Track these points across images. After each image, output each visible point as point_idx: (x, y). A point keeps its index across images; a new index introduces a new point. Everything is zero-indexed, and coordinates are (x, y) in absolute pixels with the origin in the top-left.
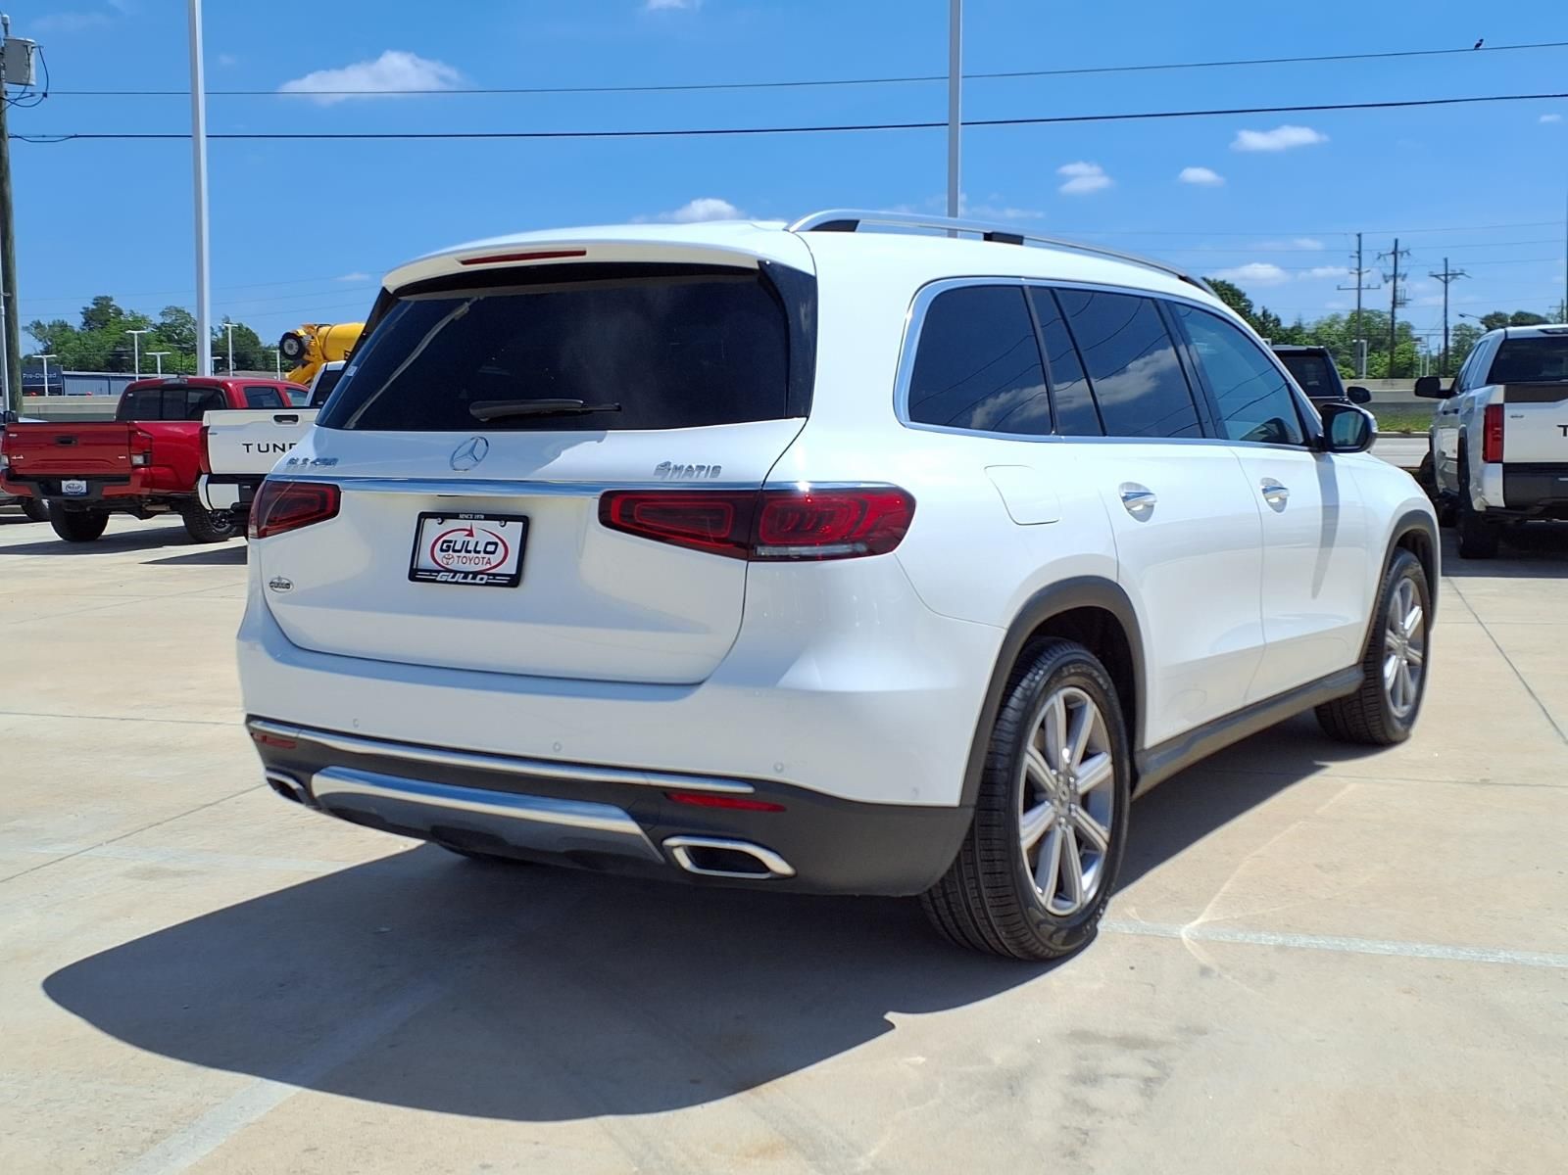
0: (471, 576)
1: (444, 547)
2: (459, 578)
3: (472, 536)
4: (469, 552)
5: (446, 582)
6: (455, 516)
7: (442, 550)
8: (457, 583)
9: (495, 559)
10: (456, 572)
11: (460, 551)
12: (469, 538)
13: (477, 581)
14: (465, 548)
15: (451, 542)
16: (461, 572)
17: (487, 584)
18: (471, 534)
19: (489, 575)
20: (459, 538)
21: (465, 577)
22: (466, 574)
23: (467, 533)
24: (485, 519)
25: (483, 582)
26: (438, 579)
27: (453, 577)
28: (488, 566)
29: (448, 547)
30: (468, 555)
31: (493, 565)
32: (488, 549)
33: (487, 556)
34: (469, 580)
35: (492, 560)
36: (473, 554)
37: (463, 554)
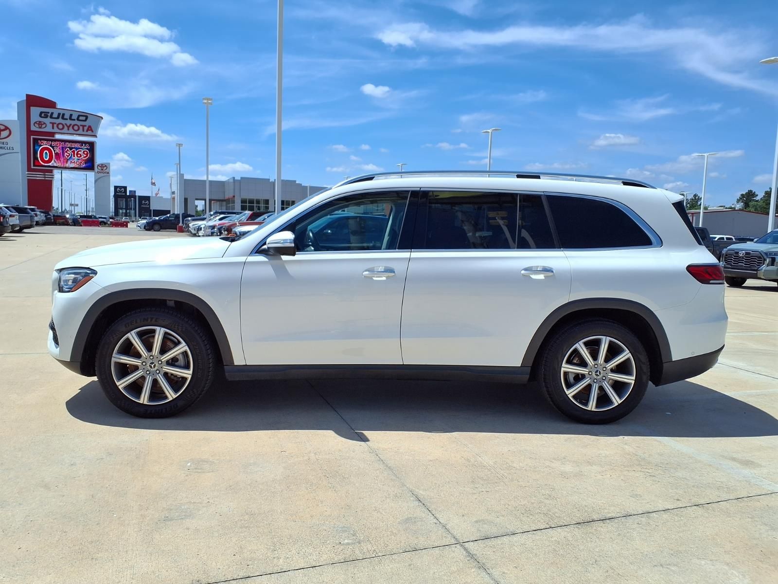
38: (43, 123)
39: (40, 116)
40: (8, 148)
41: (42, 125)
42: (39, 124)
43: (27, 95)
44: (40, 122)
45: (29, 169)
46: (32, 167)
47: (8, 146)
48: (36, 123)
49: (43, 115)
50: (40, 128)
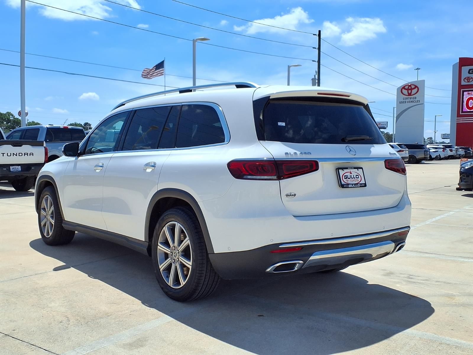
0: (356, 185)
1: (345, 178)
2: (354, 186)
3: (352, 174)
4: (352, 178)
5: (351, 187)
6: (347, 168)
7: (345, 179)
8: (354, 187)
9: (359, 179)
10: (353, 184)
11: (350, 178)
12: (351, 175)
13: (358, 186)
14: (351, 177)
15: (346, 176)
16: (354, 184)
17: (360, 187)
18: (351, 173)
19: (360, 184)
20: (348, 174)
21: (355, 185)
22: (355, 184)
23: (350, 173)
24: (354, 169)
25: (359, 186)
26: (349, 187)
27: (352, 186)
28: (358, 182)
29: (346, 177)
30: (352, 179)
31: (359, 181)
32: (357, 177)
33: (357, 179)
34: (356, 186)
35: (359, 180)
36: (354, 179)
37: (351, 179)
38: (470, 78)
39: (469, 73)
40: (416, 102)
41: (470, 79)
42: (467, 79)
43: (459, 58)
44: (468, 77)
45: (459, 115)
46: (461, 113)
47: (416, 100)
48: (465, 78)
49: (471, 72)
50: (468, 82)
